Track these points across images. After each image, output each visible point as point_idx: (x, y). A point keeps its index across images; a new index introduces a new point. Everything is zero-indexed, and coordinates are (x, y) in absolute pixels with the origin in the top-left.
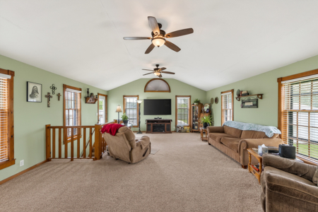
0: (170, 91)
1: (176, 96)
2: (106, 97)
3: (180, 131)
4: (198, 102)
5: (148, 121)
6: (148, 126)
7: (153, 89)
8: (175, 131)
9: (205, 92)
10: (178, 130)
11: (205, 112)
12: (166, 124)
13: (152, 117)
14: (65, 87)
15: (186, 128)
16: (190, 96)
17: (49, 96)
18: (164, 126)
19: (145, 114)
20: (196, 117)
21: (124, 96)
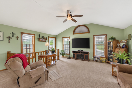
0: (89, 32)
1: (94, 36)
2: (55, 38)
3: (97, 61)
4: (113, 39)
5: (74, 52)
6: (74, 54)
7: (79, 32)
8: (93, 60)
9: (122, 30)
10: (95, 60)
11: (120, 47)
12: (85, 55)
13: (77, 50)
14: (22, 33)
15: (101, 59)
16: (106, 35)
17: (9, 38)
18: (84, 56)
19: (73, 47)
20: (111, 51)
21: (63, 38)
